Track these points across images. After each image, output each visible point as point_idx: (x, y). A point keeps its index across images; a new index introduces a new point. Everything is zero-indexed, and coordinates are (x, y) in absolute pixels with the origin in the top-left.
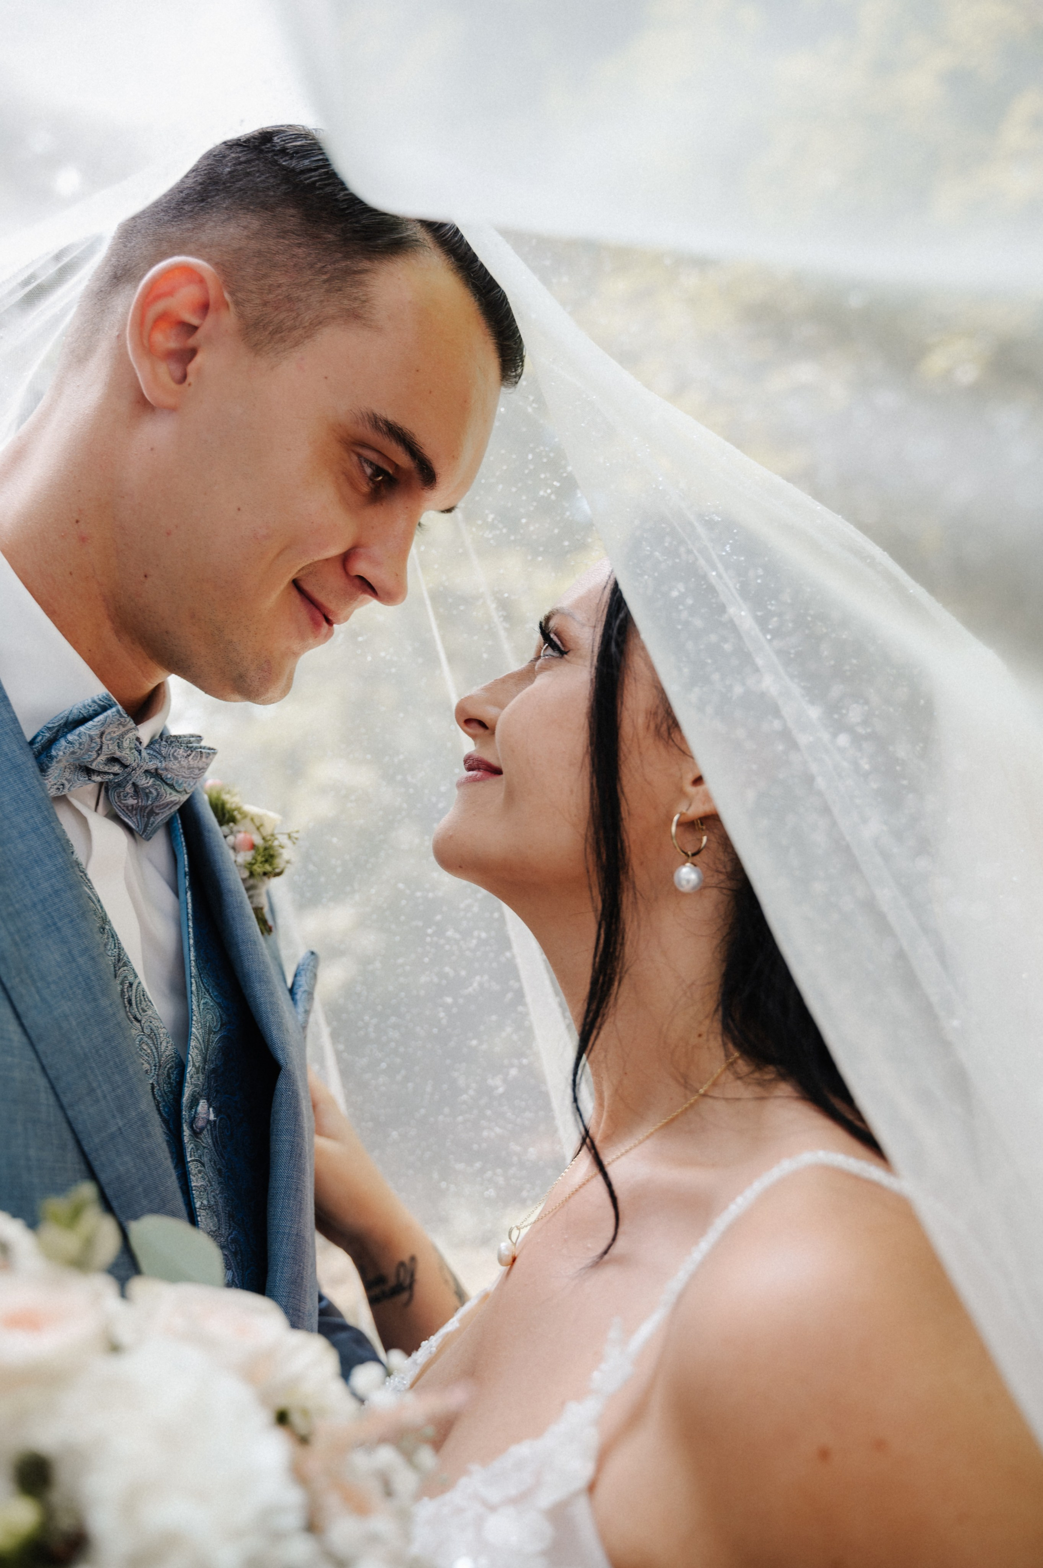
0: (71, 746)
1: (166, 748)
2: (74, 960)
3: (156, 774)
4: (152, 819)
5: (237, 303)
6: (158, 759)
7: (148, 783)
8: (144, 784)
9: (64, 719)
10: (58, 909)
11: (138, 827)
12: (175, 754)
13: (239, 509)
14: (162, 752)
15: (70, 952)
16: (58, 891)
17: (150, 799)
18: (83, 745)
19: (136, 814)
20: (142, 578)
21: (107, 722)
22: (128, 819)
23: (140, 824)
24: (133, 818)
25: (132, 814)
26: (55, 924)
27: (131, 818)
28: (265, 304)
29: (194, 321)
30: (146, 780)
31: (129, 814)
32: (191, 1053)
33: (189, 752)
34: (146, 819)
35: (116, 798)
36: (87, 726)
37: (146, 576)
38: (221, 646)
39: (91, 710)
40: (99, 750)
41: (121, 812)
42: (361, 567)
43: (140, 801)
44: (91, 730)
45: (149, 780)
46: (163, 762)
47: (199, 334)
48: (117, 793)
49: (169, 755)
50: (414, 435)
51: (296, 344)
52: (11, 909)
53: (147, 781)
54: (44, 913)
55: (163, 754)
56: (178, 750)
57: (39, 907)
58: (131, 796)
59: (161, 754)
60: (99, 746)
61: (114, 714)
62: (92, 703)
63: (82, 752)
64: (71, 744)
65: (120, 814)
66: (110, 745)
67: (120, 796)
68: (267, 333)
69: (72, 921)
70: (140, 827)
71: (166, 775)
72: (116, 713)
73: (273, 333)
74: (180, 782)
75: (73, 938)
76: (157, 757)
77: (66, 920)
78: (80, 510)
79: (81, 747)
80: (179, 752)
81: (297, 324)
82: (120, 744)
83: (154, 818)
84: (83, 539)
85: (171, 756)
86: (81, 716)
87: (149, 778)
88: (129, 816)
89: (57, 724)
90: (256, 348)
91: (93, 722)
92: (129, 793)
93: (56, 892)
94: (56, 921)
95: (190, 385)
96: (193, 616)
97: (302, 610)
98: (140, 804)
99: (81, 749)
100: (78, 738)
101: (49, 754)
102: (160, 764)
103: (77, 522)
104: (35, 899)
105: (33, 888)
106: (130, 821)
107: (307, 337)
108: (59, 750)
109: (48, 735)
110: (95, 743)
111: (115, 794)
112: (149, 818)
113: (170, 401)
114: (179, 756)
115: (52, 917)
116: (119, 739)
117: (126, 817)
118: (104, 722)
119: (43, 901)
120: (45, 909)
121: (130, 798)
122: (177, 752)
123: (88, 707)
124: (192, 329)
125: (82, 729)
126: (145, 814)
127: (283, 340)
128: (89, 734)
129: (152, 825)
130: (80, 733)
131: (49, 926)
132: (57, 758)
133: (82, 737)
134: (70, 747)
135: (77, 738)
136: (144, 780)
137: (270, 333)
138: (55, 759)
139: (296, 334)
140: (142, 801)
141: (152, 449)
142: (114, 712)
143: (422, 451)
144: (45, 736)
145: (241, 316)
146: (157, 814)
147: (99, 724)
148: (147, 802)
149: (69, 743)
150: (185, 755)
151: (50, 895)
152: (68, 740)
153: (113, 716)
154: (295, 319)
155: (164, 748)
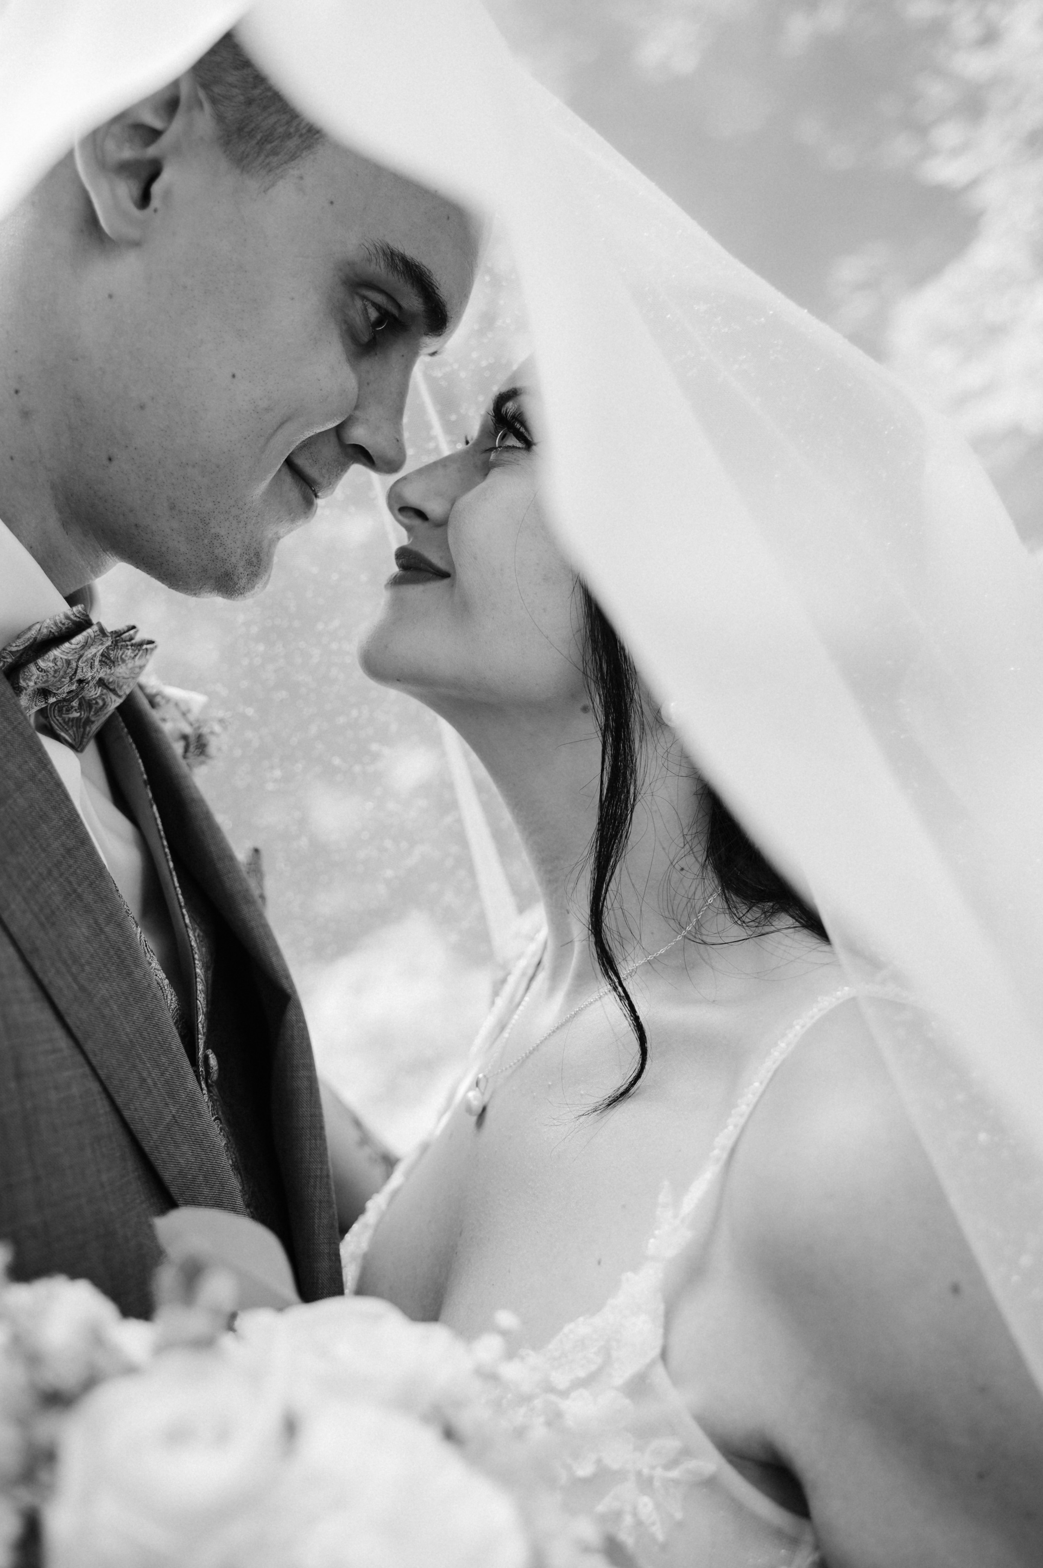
0: (45, 674)
1: (114, 650)
2: (101, 930)
3: (101, 683)
4: (88, 729)
5: (214, 101)
6: (108, 665)
7: (96, 694)
8: (92, 696)
9: (31, 641)
10: (75, 873)
11: (75, 740)
12: (123, 656)
13: (234, 376)
14: (111, 656)
15: (96, 922)
16: (71, 850)
17: (93, 710)
18: (58, 673)
19: (72, 726)
20: (106, 462)
21: (88, 643)
22: (65, 733)
23: (77, 737)
24: (70, 731)
25: (68, 726)
26: (75, 891)
27: (67, 731)
28: (249, 102)
29: (157, 124)
30: (95, 690)
31: (66, 727)
32: (200, 999)
33: (137, 651)
34: (82, 730)
35: (56, 712)
36: (63, 649)
37: (110, 459)
38: (206, 541)
39: (64, 628)
40: (73, 675)
41: (58, 726)
42: (359, 434)
43: (83, 713)
44: (69, 655)
45: (98, 691)
46: (113, 668)
47: (165, 141)
48: (59, 707)
49: (118, 658)
50: (430, 272)
51: (293, 157)
52: (29, 883)
53: (96, 692)
54: (61, 880)
55: (112, 658)
56: (127, 651)
57: (56, 873)
58: (76, 710)
59: (109, 659)
60: (74, 670)
61: (96, 634)
62: (66, 620)
63: (55, 680)
64: (45, 672)
65: (56, 727)
66: (84, 667)
67: (62, 710)
68: (254, 142)
69: (91, 884)
70: (77, 740)
71: (108, 680)
72: (98, 632)
73: (261, 143)
74: (121, 684)
75: (96, 905)
76: (106, 663)
77: (86, 884)
78: (20, 378)
79: (56, 675)
80: (127, 653)
81: (292, 130)
82: (93, 664)
83: (90, 727)
84: (26, 414)
85: (119, 659)
86: (51, 636)
87: (97, 688)
88: (66, 729)
89: (22, 647)
90: (241, 162)
91: (71, 644)
92: (74, 707)
93: (69, 851)
94: (76, 887)
95: (155, 211)
96: (172, 507)
97: (293, 489)
98: (82, 716)
99: (55, 677)
100: (54, 665)
101: (17, 685)
102: (110, 670)
103: (17, 392)
104: (49, 865)
105: (44, 850)
106: (67, 734)
107: (306, 148)
108: (30, 680)
109: (10, 660)
110: (70, 668)
111: (56, 708)
112: (85, 729)
113: (133, 233)
114: (127, 658)
115: (70, 883)
116: (92, 659)
117: (63, 731)
118: (85, 644)
119: (58, 865)
120: (61, 875)
121: (74, 712)
122: (125, 653)
123: (60, 625)
124: (154, 134)
125: (56, 653)
126: (81, 724)
127: (274, 153)
128: (66, 660)
129: (88, 735)
130: (55, 659)
131: (69, 894)
132: (26, 690)
133: (58, 663)
134: (42, 676)
135: (51, 664)
136: (93, 691)
137: (258, 143)
138: (24, 691)
139: (291, 144)
140: (84, 713)
141: (110, 296)
142: (96, 632)
143: (437, 291)
144: (7, 662)
145: (220, 118)
146: (93, 722)
147: (78, 646)
148: (90, 713)
149: (42, 670)
150: (133, 655)
151: (64, 857)
152: (40, 667)
153: (95, 636)
154: (288, 123)
155: (112, 651)
